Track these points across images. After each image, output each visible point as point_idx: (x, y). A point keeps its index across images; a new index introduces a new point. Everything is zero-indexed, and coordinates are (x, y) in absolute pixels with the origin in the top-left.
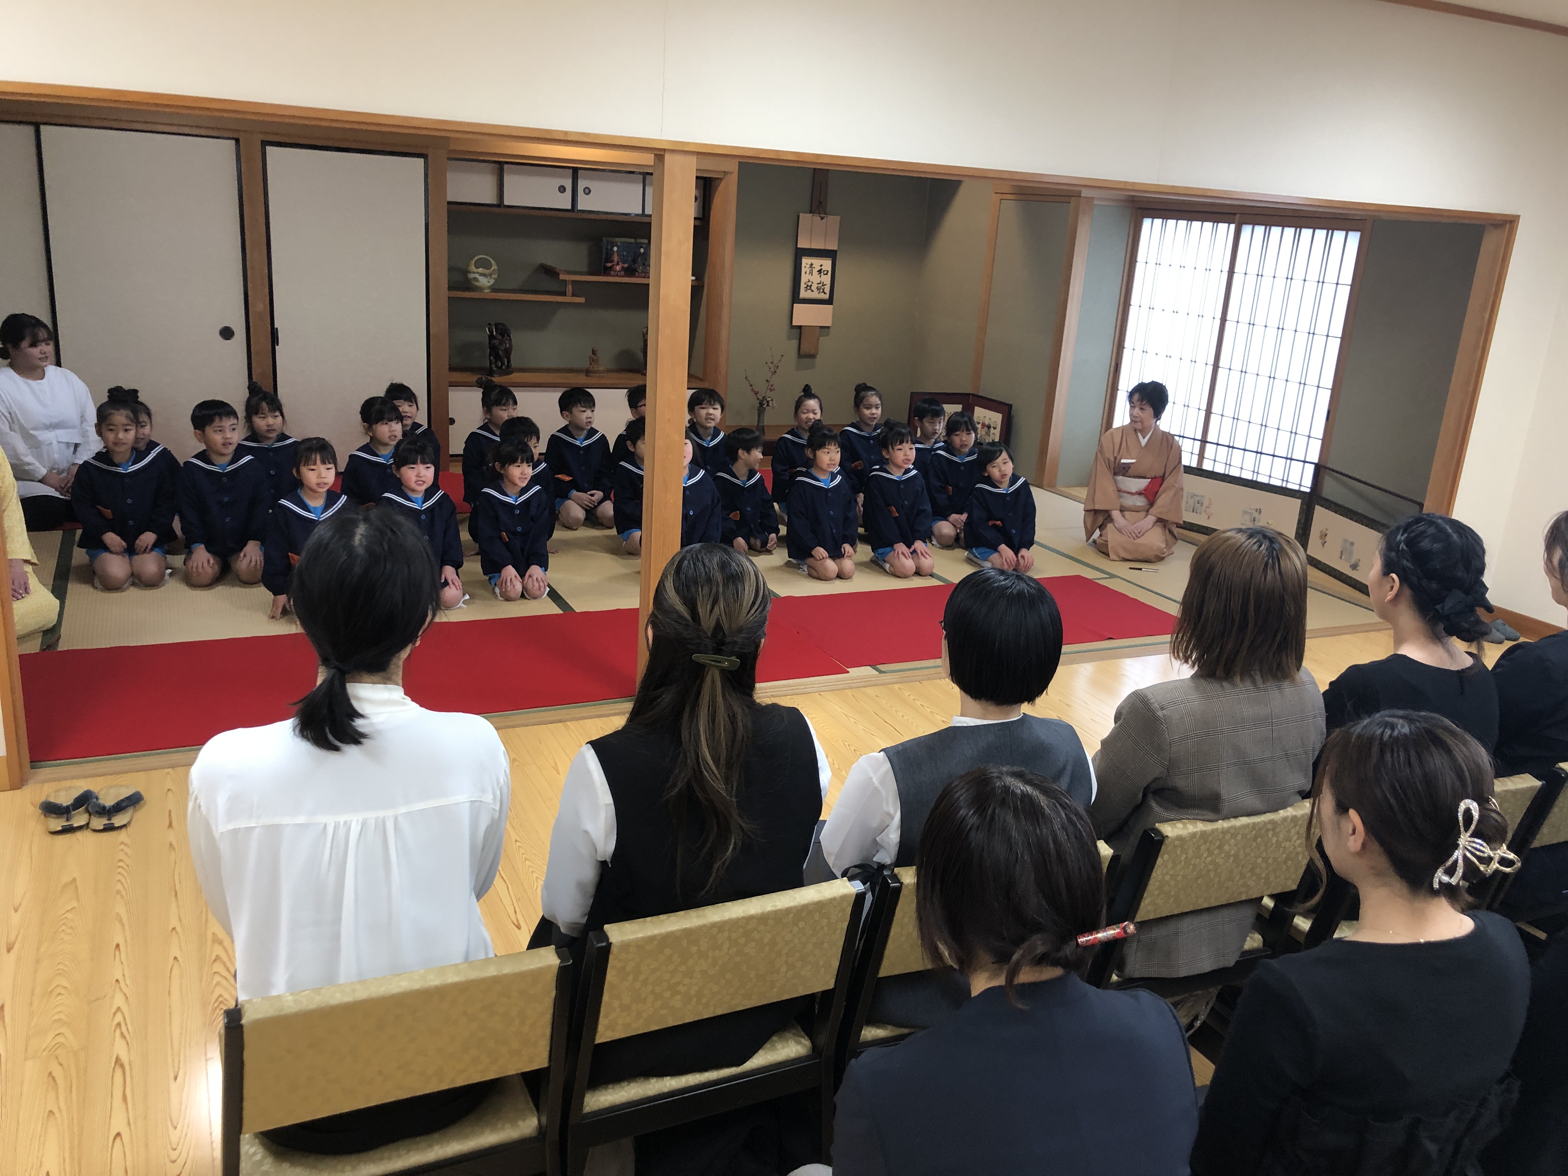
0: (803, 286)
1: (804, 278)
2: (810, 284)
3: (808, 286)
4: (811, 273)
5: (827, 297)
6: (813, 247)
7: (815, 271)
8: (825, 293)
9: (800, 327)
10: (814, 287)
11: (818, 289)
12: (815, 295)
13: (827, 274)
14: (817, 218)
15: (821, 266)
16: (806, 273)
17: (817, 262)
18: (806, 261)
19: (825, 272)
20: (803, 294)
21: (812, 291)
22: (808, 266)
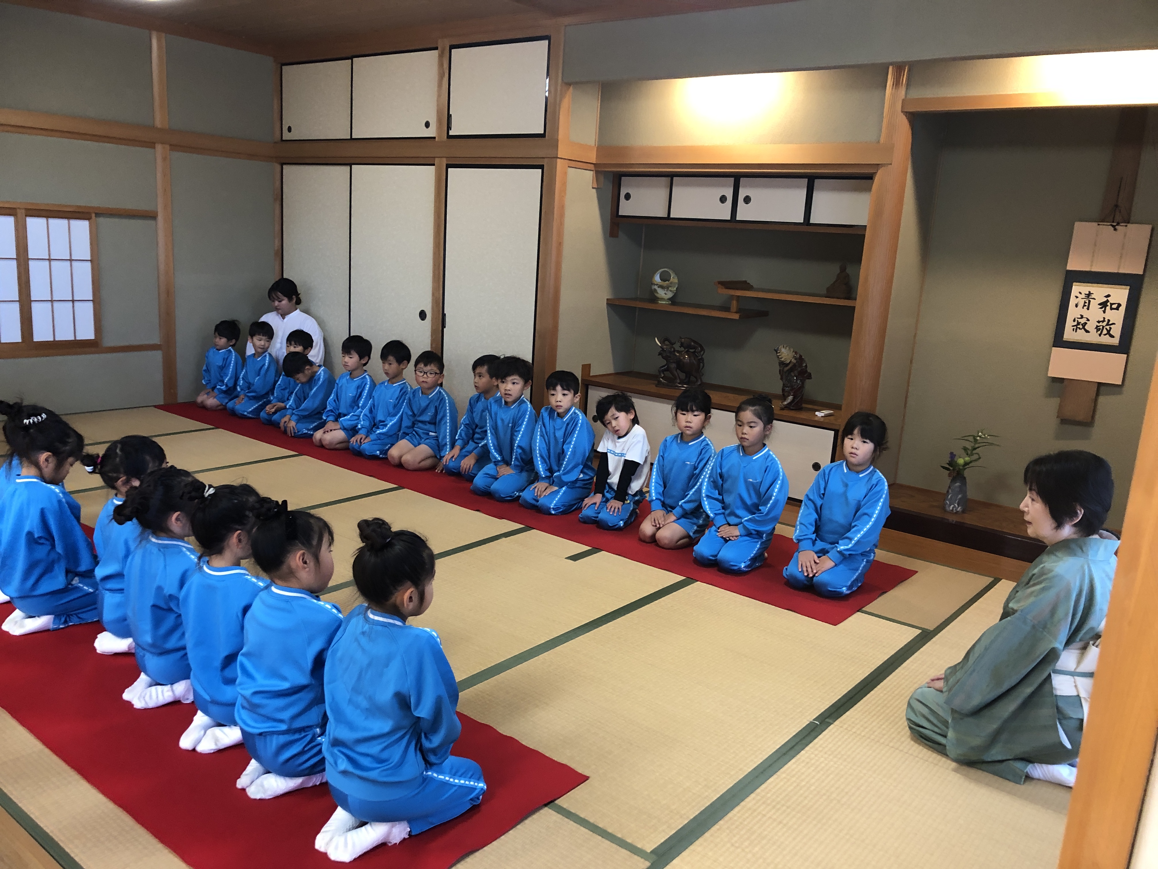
0: (1069, 323)
1: (1073, 313)
2: (1082, 321)
3: (1078, 323)
4: (1087, 306)
5: (1115, 341)
6: (1093, 270)
7: (1094, 305)
8: (1112, 336)
9: (1061, 380)
10: (1091, 326)
11: (1097, 328)
12: (1093, 337)
13: (1117, 309)
14: (1106, 229)
15: (1108, 296)
16: (1077, 306)
17: (1099, 292)
18: (1078, 289)
19: (1114, 306)
20: (1069, 334)
21: (1087, 331)
22: (1083, 296)
